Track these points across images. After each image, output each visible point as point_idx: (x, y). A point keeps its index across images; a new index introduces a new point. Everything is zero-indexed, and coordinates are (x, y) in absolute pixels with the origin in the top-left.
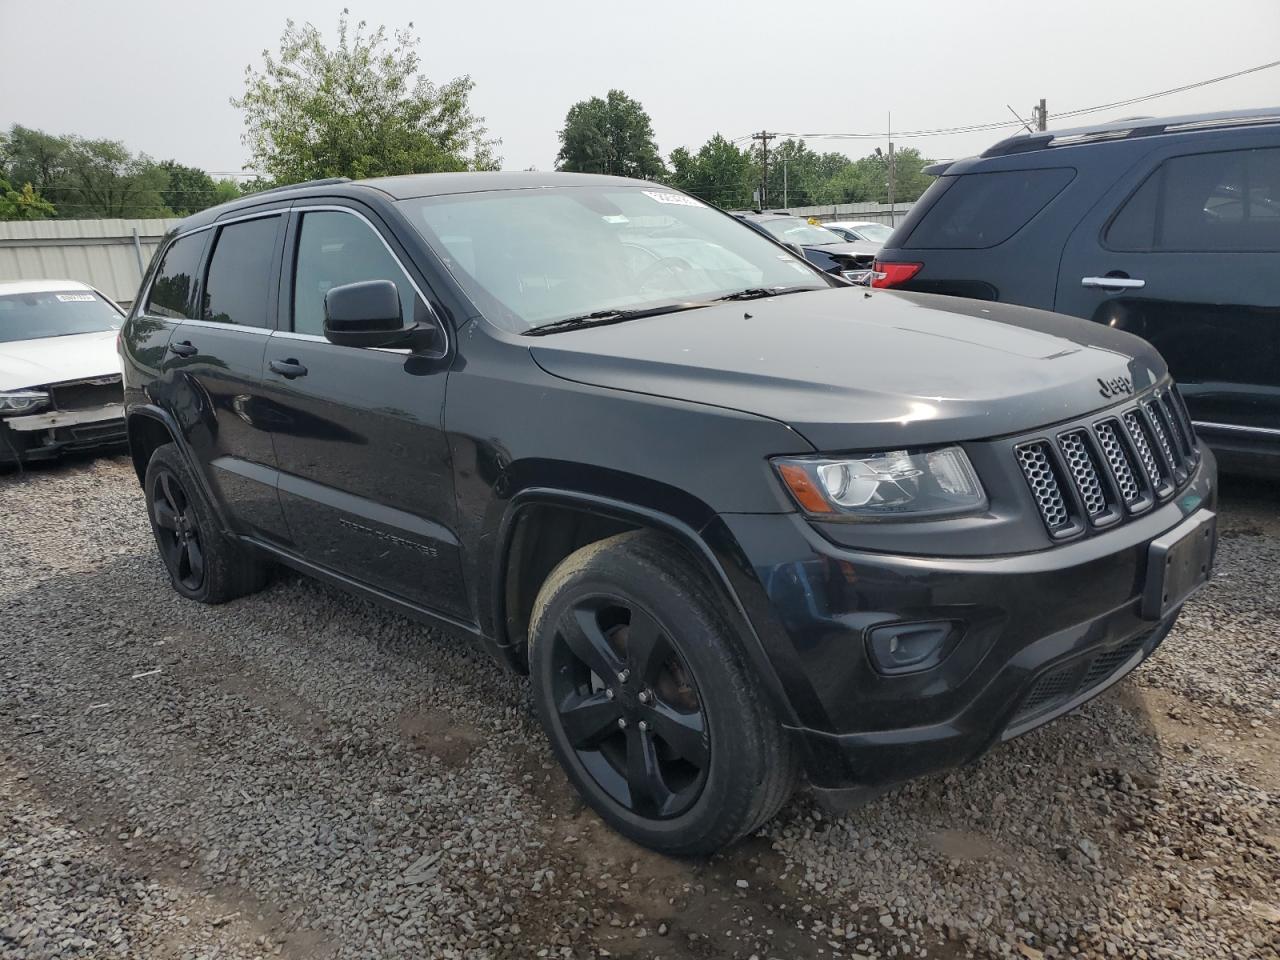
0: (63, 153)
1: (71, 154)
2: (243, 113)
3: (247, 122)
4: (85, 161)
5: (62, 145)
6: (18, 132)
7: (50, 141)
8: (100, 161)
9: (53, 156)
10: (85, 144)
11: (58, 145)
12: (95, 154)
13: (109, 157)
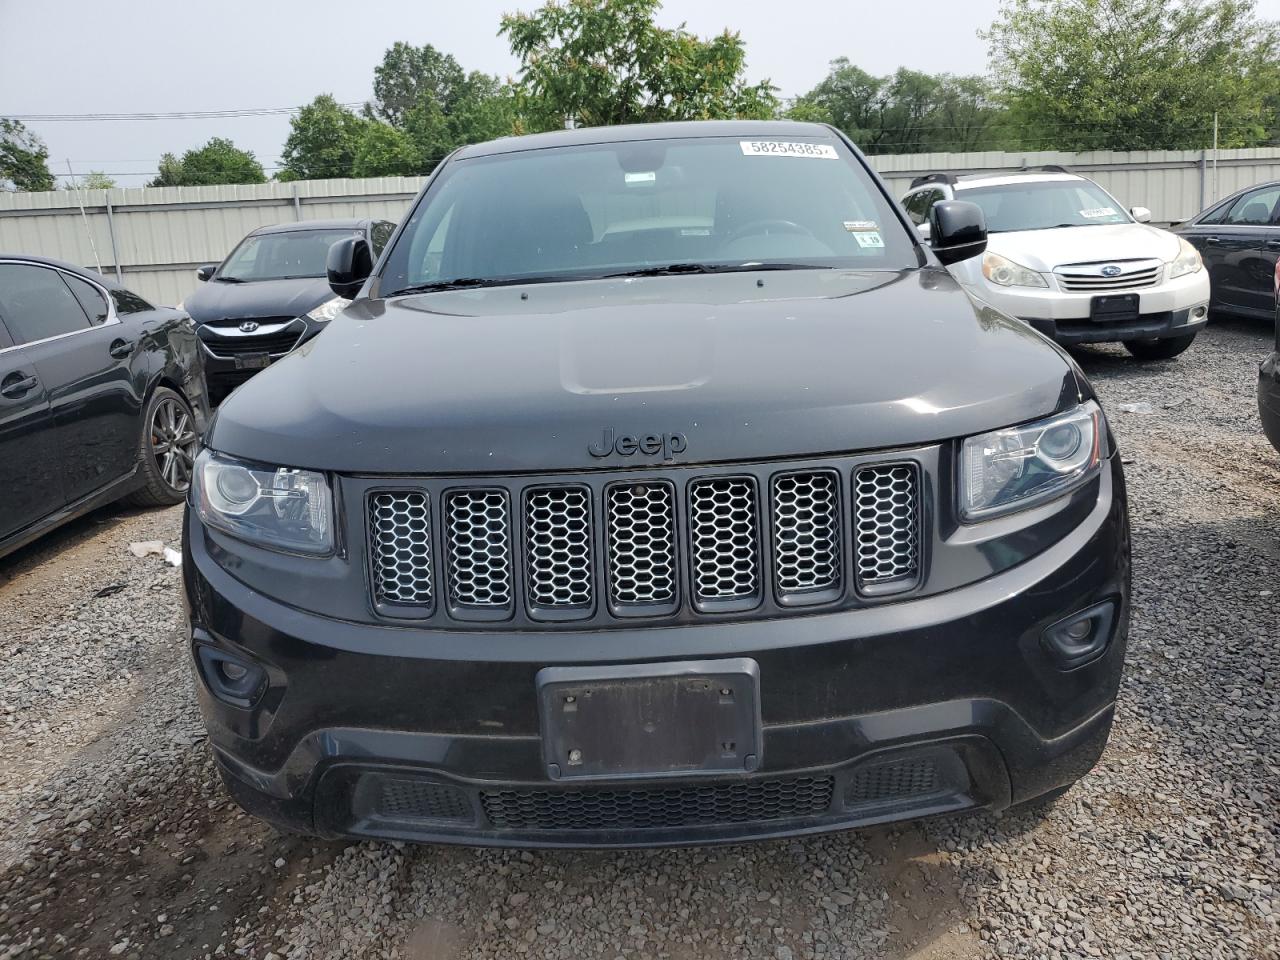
0: (936, 91)
1: (942, 91)
2: (988, 44)
3: (991, 54)
4: (953, 97)
5: (935, 84)
6: (902, 73)
7: (927, 80)
8: (966, 96)
9: (926, 94)
10: (955, 81)
11: (932, 84)
12: (964, 91)
13: (975, 91)
